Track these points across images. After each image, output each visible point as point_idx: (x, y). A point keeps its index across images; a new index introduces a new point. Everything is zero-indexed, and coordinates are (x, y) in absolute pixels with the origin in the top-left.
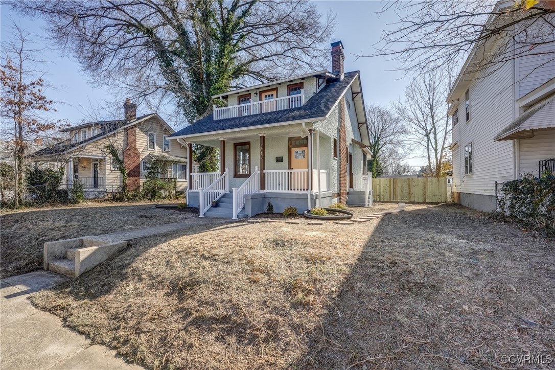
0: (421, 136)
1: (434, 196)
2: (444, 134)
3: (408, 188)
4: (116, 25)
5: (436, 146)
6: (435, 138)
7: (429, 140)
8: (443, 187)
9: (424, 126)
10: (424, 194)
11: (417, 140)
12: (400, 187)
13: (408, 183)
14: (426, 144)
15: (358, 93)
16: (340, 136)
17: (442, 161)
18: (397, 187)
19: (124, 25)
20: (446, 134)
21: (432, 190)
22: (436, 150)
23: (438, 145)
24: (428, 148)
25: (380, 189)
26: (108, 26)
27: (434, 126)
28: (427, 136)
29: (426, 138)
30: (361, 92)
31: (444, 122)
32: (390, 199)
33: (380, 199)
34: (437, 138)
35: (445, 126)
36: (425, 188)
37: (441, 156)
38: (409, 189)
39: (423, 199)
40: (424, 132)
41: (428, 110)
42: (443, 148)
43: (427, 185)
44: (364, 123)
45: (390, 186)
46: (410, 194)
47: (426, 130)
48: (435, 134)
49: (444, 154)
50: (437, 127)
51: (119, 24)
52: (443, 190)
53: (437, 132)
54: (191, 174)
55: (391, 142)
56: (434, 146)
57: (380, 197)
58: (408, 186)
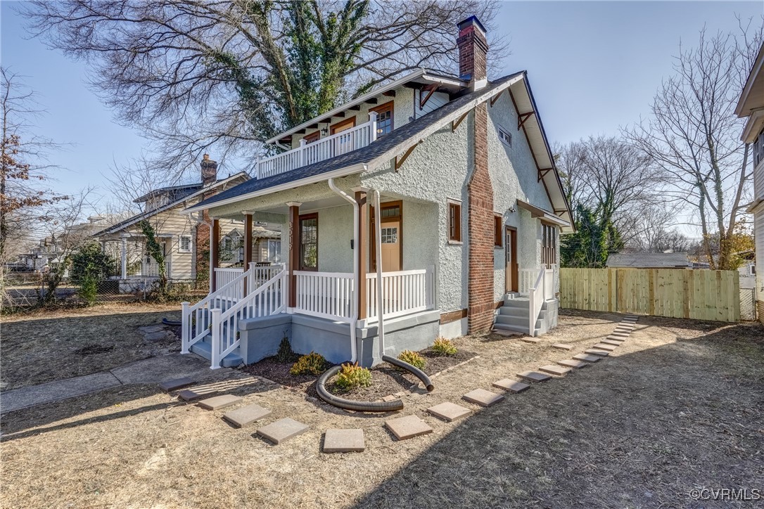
0: (688, 186)
1: (709, 307)
2: (739, 180)
3: (648, 288)
4: (193, 57)
5: (721, 203)
6: (718, 189)
7: (704, 192)
8: (731, 288)
9: (694, 166)
10: (685, 301)
11: (679, 195)
12: (631, 286)
13: (647, 278)
14: (697, 201)
15: (529, 114)
16: (470, 198)
17: (734, 233)
18: (624, 286)
19: (201, 55)
20: (743, 179)
21: (703, 294)
22: (719, 213)
23: (724, 201)
24: (701, 207)
25: (590, 288)
26: (185, 60)
27: (715, 167)
28: (700, 184)
29: (697, 190)
30: (536, 111)
31: (739, 157)
32: (610, 308)
33: (590, 307)
34: (723, 189)
35: (740, 165)
36: (686, 289)
37: (732, 223)
38: (651, 290)
39: (682, 312)
40: (694, 179)
41: (702, 138)
42: (736, 208)
43: (692, 285)
44: (548, 169)
45: (610, 283)
46: (651, 300)
47: (698, 175)
48: (718, 181)
49: (737, 219)
50: (721, 169)
51: (196, 56)
52: (730, 296)
53: (722, 175)
54: (216, 269)
55: (639, 197)
56: (716, 204)
57: (589, 303)
58: (648, 284)
